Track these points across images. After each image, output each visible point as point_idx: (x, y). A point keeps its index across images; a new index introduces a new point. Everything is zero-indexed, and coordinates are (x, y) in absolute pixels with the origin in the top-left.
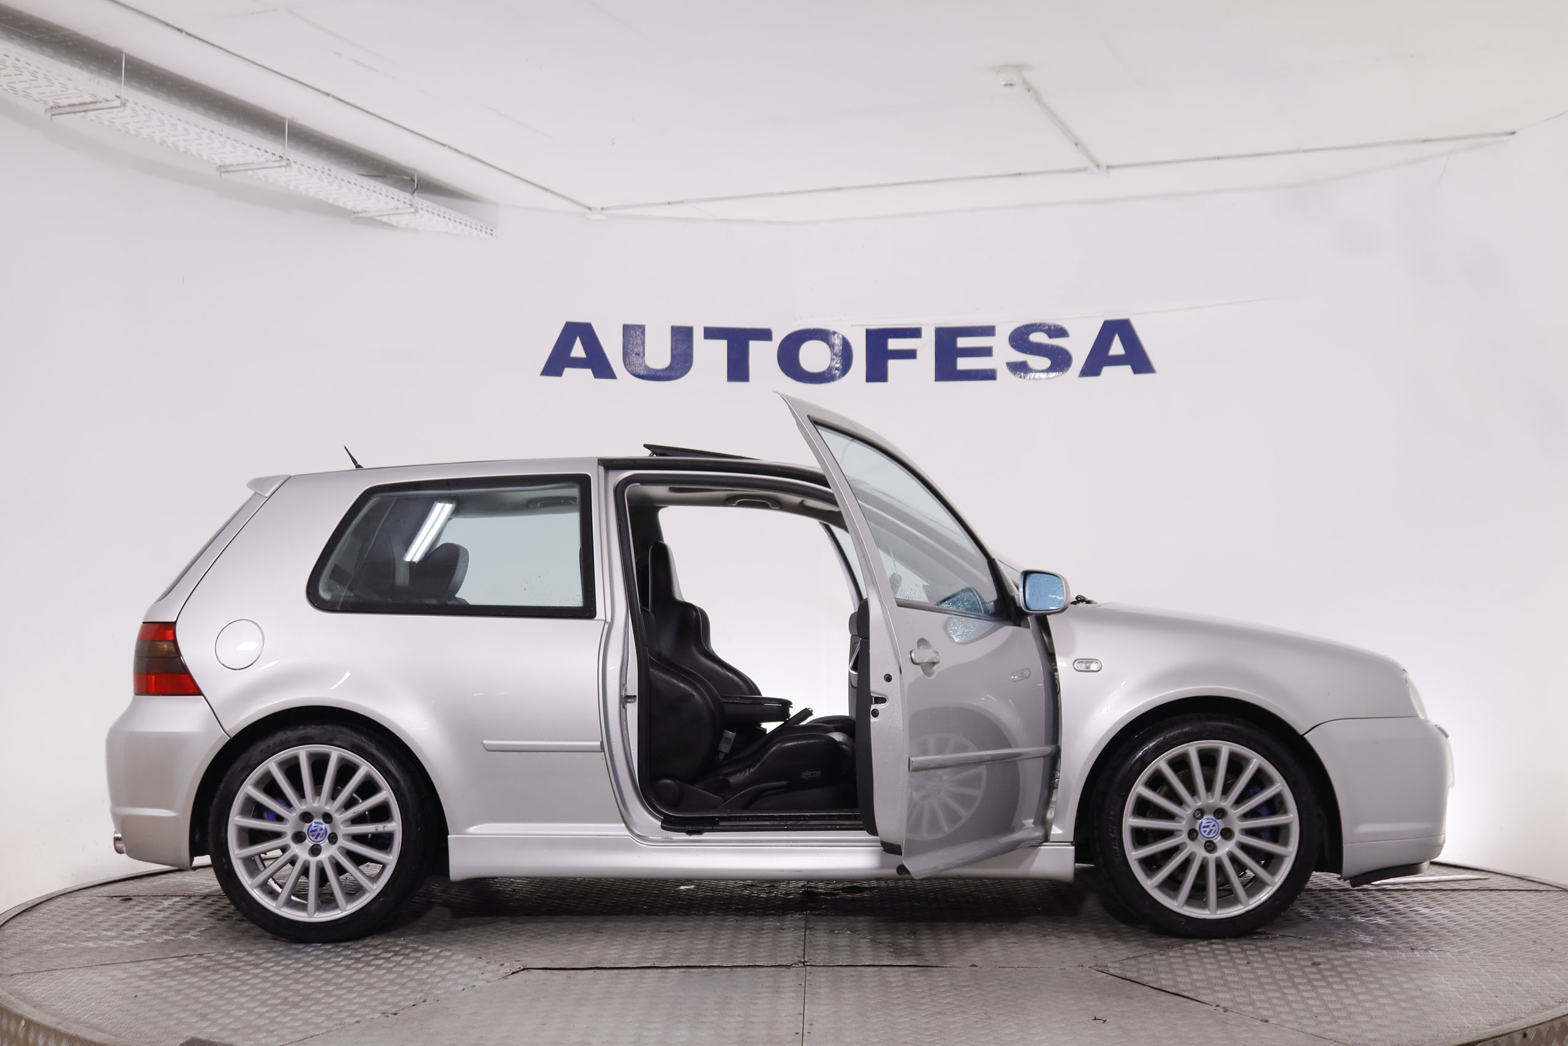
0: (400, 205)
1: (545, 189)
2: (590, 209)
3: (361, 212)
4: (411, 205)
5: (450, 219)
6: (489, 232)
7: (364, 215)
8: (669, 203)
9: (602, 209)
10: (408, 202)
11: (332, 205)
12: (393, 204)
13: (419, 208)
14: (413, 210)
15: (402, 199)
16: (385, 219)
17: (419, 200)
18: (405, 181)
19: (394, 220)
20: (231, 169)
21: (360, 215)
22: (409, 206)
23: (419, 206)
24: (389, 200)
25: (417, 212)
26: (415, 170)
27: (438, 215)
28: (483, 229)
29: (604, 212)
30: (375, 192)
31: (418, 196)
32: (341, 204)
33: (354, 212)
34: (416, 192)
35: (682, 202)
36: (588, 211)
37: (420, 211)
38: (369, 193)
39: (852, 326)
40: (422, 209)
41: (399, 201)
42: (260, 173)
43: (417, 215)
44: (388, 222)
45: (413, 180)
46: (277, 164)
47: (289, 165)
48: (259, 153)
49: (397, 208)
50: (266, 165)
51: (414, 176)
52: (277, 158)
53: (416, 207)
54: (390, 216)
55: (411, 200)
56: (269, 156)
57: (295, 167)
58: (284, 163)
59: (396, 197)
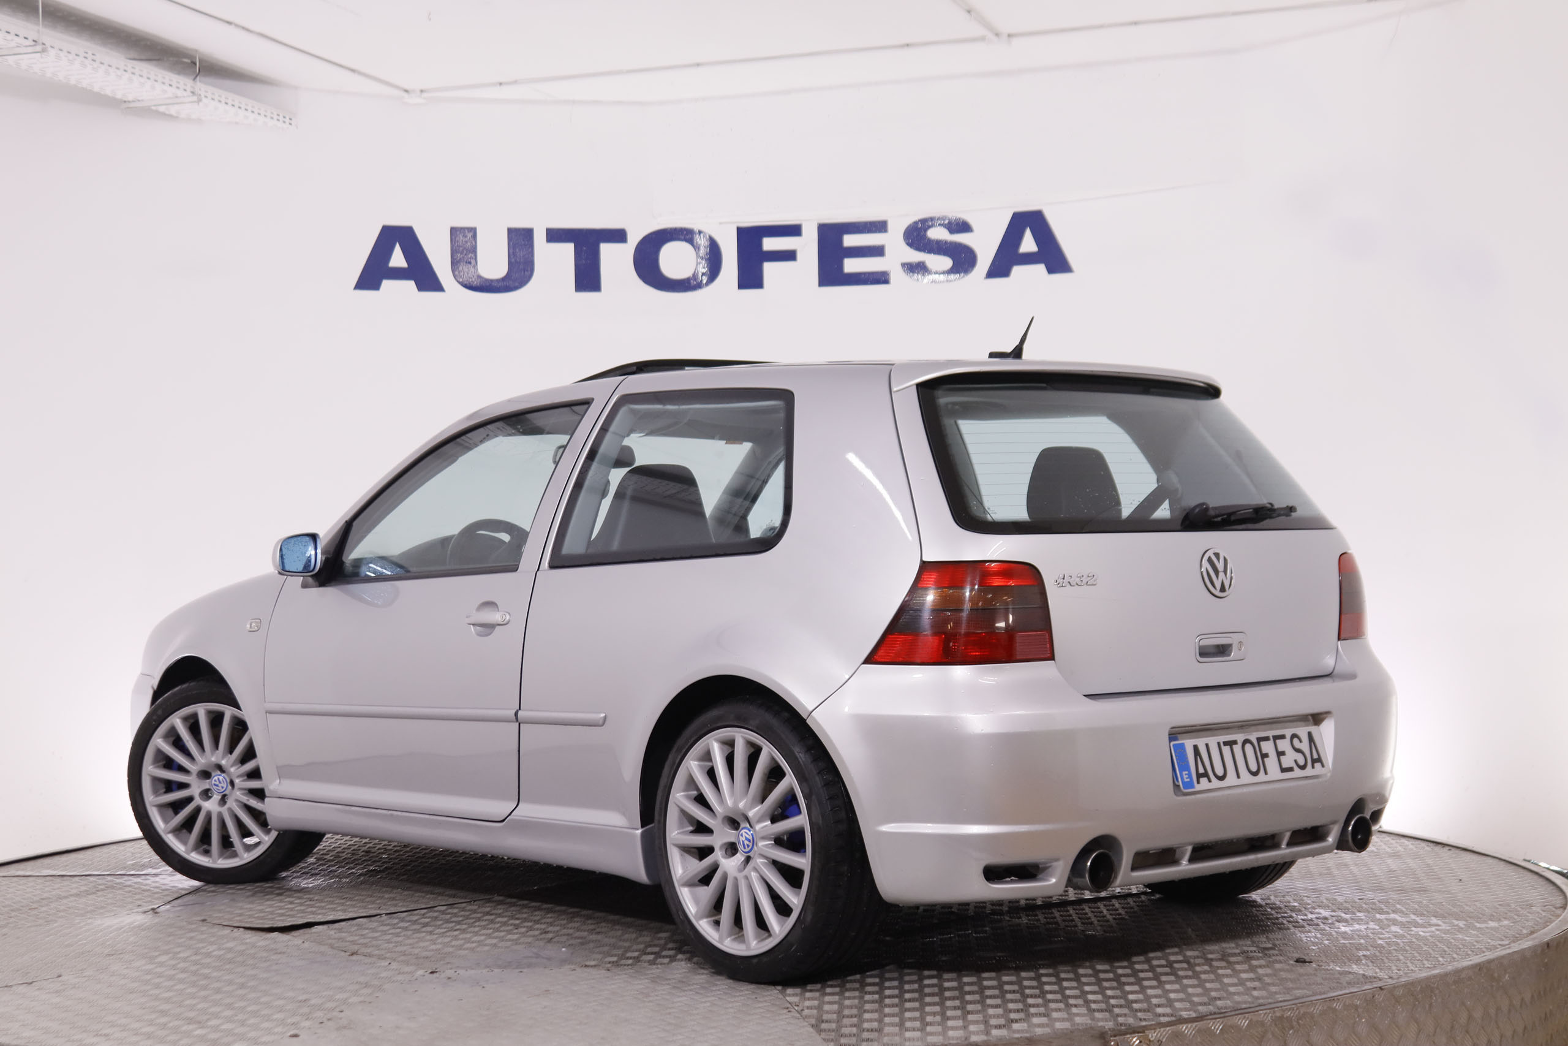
0: (180, 93)
1: (353, 71)
2: (406, 91)
3: (133, 101)
4: (193, 93)
5: (240, 108)
6: (287, 120)
7: (138, 104)
8: (501, 84)
9: (422, 91)
10: (189, 89)
11: (98, 94)
12: (170, 91)
13: (203, 96)
14: (195, 98)
15: (182, 86)
16: (162, 109)
17: (202, 86)
18: (184, 63)
19: (173, 110)
21: (132, 105)
22: (190, 94)
23: (203, 94)
24: (166, 87)
25: (200, 100)
26: (196, 51)
27: (226, 103)
28: (281, 118)
29: (425, 95)
30: (149, 78)
31: (200, 81)
32: (108, 92)
33: (125, 102)
34: (198, 77)
35: (515, 82)
36: (405, 95)
37: (204, 100)
38: (142, 80)
39: (721, 223)
40: (206, 97)
41: (178, 88)
42: (11, 60)
43: (200, 103)
44: (167, 113)
45: (194, 63)
46: (30, 50)
47: (44, 51)
48: (9, 37)
49: (176, 96)
50: (17, 50)
51: (196, 58)
52: (30, 42)
53: (199, 95)
54: (167, 105)
55: (192, 87)
56: (21, 41)
57: (53, 52)
58: (39, 48)
59: (175, 84)
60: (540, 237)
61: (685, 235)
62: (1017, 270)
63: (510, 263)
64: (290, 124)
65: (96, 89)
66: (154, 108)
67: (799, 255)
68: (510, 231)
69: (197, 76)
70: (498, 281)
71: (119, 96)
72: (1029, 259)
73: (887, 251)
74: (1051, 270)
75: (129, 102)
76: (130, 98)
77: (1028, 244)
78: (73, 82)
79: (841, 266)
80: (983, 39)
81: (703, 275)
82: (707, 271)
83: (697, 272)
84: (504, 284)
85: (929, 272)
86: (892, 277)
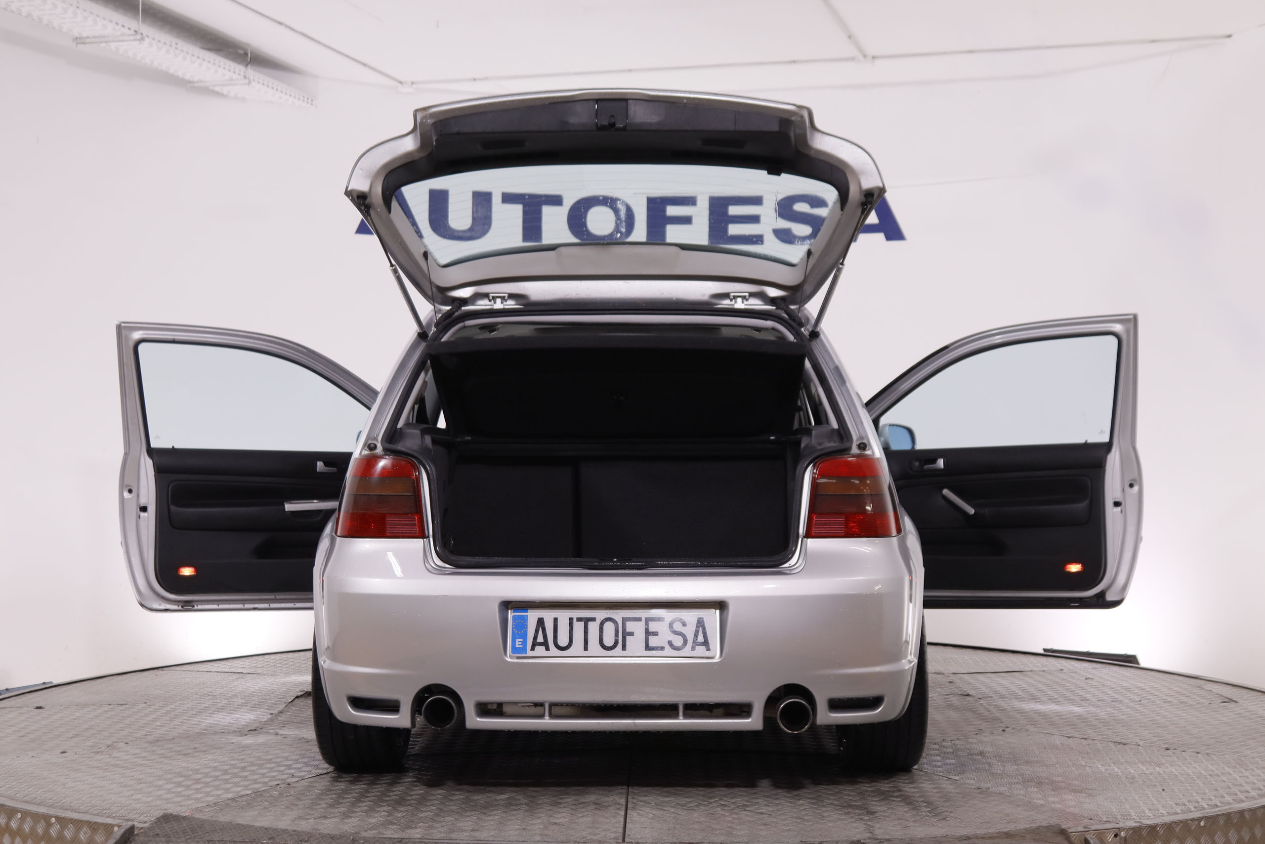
0: (235, 76)
1: (365, 65)
2: (401, 83)
3: (197, 82)
4: (245, 77)
5: (277, 90)
6: (310, 101)
7: (200, 85)
8: (475, 80)
9: (412, 83)
10: (242, 74)
11: (172, 75)
12: (229, 75)
14: (247, 81)
15: (237, 71)
16: (217, 89)
17: (252, 73)
18: (240, 54)
19: (225, 90)
20: (87, 40)
21: (196, 85)
22: (243, 78)
23: (252, 78)
24: (226, 71)
25: (250, 83)
26: (248, 45)
27: (268, 86)
28: (305, 99)
29: (414, 86)
30: (214, 64)
31: (250, 69)
32: (180, 75)
33: (190, 82)
34: (249, 65)
35: (486, 79)
36: (400, 85)
37: (253, 83)
38: (210, 66)
39: (635, 194)
40: (254, 80)
41: (234, 72)
42: (113, 45)
43: (250, 85)
44: (220, 91)
45: (246, 54)
46: (131, 38)
47: (142, 39)
48: (117, 27)
49: (232, 79)
50: (121, 38)
51: (247, 50)
52: (132, 32)
53: (249, 79)
54: (224, 85)
55: (244, 72)
56: (125, 30)
57: (147, 41)
58: (139, 37)
59: (232, 69)
60: (496, 200)
61: (608, 202)
62: (864, 237)
63: (474, 219)
65: (172, 71)
66: (211, 88)
67: (694, 220)
68: (475, 193)
70: (464, 231)
71: (187, 77)
72: (872, 229)
73: (762, 219)
74: (889, 238)
75: (194, 82)
76: (196, 79)
77: (873, 218)
79: (726, 230)
80: (853, 59)
81: (621, 233)
82: (623, 230)
83: (617, 229)
84: (468, 234)
85: (795, 237)
86: (765, 238)
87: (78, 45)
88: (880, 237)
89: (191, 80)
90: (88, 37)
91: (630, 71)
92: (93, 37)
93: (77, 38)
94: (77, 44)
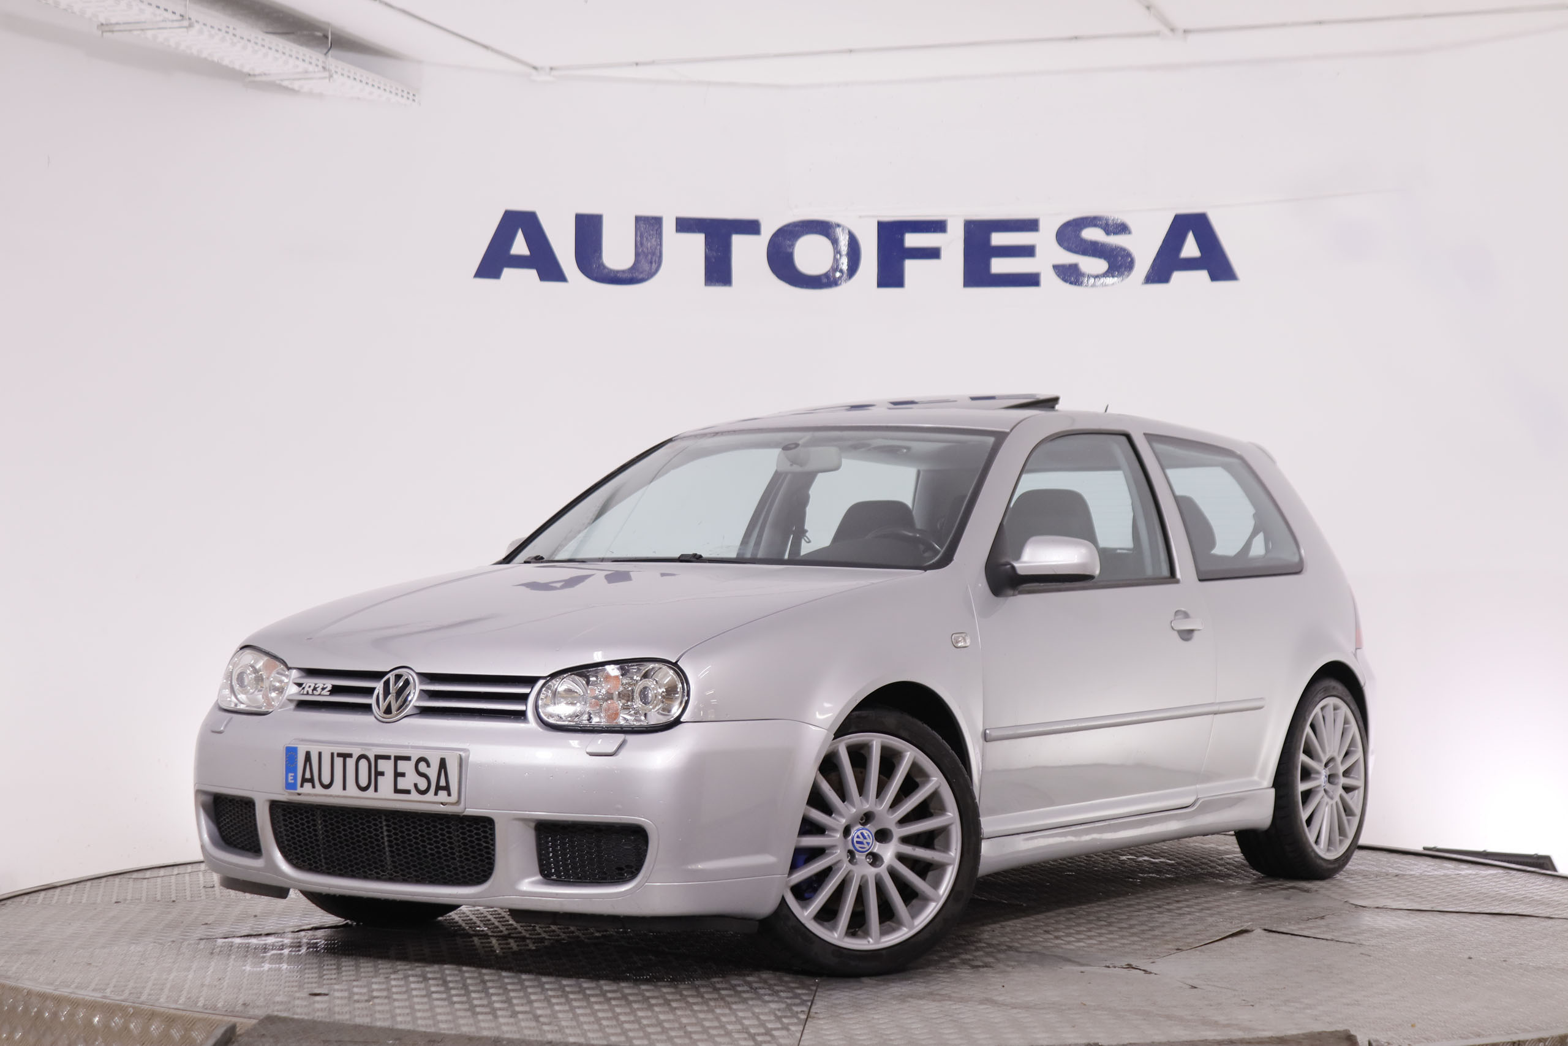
0: (311, 68)
1: (486, 47)
2: (535, 68)
3: (260, 75)
4: (324, 68)
5: (367, 83)
6: (411, 96)
7: (264, 78)
8: (637, 64)
9: (551, 69)
10: (320, 64)
11: (226, 67)
12: (302, 66)
13: (333, 71)
14: (326, 74)
15: (314, 61)
16: (285, 83)
17: (335, 62)
18: (318, 38)
19: (296, 85)
20: (117, 28)
21: (258, 79)
22: (322, 69)
23: (333, 68)
24: (300, 63)
25: (331, 76)
26: (329, 24)
27: (355, 79)
28: (405, 94)
29: (554, 73)
30: (284, 53)
31: (332, 56)
32: (237, 66)
33: (250, 75)
34: (330, 52)
35: (653, 63)
36: (533, 72)
37: (335, 76)
38: (278, 55)
39: (860, 217)
40: (336, 72)
41: (310, 63)
42: (149, 34)
43: (331, 79)
44: (290, 86)
45: (326, 37)
46: (176, 24)
47: (191, 26)
48: (158, 11)
49: (306, 72)
50: (162, 25)
51: (328, 31)
52: (177, 17)
53: (329, 71)
54: (294, 79)
55: (323, 62)
56: (169, 15)
57: (197, 27)
58: (186, 23)
59: (307, 59)
60: (669, 227)
61: (823, 228)
62: (1178, 276)
63: (637, 254)
64: (414, 100)
65: (226, 62)
66: (278, 82)
67: (943, 254)
68: (638, 219)
69: (329, 50)
70: (623, 272)
71: (246, 70)
72: (1190, 265)
73: (1038, 251)
74: (1214, 277)
75: (254, 75)
76: (257, 72)
77: (1190, 249)
78: (204, 55)
79: (988, 266)
80: (1157, 34)
81: (841, 271)
82: (845, 267)
83: (836, 268)
84: (629, 276)
85: (1083, 275)
86: (1043, 280)
87: (105, 34)
88: (1203, 275)
89: (251, 73)
90: (117, 24)
91: (851, 51)
92: (124, 23)
93: (102, 24)
94: (102, 32)
